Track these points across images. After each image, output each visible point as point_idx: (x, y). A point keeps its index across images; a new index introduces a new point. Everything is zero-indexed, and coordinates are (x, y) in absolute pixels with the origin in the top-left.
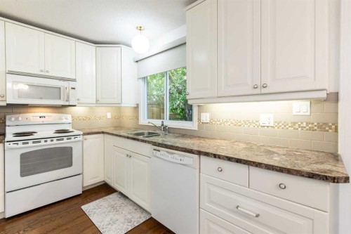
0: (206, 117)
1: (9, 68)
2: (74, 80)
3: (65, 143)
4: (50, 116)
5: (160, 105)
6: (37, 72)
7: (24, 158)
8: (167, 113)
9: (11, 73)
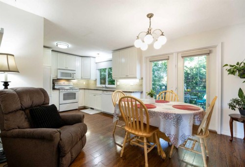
0: (118, 83)
1: (58, 68)
2: (75, 71)
3: (74, 91)
4: (66, 83)
5: (104, 79)
6: (65, 68)
7: (64, 95)
8: (107, 83)
9: (59, 69)
